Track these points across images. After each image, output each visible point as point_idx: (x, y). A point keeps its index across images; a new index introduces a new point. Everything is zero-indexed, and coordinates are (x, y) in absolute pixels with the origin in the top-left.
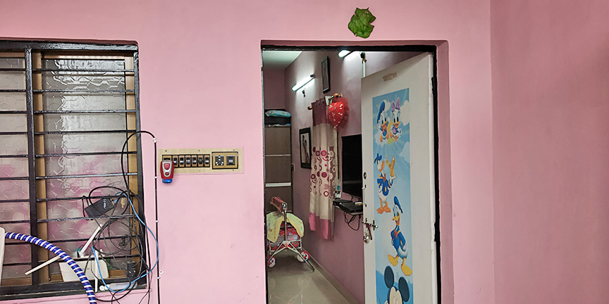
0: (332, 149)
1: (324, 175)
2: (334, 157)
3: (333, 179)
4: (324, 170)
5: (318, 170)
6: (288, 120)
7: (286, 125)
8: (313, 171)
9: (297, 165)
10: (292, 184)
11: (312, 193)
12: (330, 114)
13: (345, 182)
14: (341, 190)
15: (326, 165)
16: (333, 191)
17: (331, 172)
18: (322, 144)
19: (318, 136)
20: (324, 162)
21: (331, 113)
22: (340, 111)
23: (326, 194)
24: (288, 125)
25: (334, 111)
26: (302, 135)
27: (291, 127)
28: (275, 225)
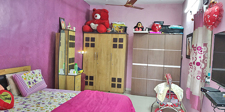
0: (205, 45)
1: (198, 64)
2: (207, 52)
3: (205, 68)
4: (198, 60)
5: (194, 60)
6: (182, 31)
7: (180, 34)
8: (191, 61)
9: (184, 56)
10: (181, 67)
11: (189, 75)
12: (206, 17)
13: (214, 69)
14: (210, 76)
15: (200, 57)
16: (203, 76)
17: (203, 62)
18: (198, 42)
19: (196, 37)
20: (198, 55)
21: (207, 15)
22: (215, 13)
23: (199, 78)
24: (182, 33)
25: (210, 14)
26: (188, 38)
27: (183, 35)
28: (163, 91)
